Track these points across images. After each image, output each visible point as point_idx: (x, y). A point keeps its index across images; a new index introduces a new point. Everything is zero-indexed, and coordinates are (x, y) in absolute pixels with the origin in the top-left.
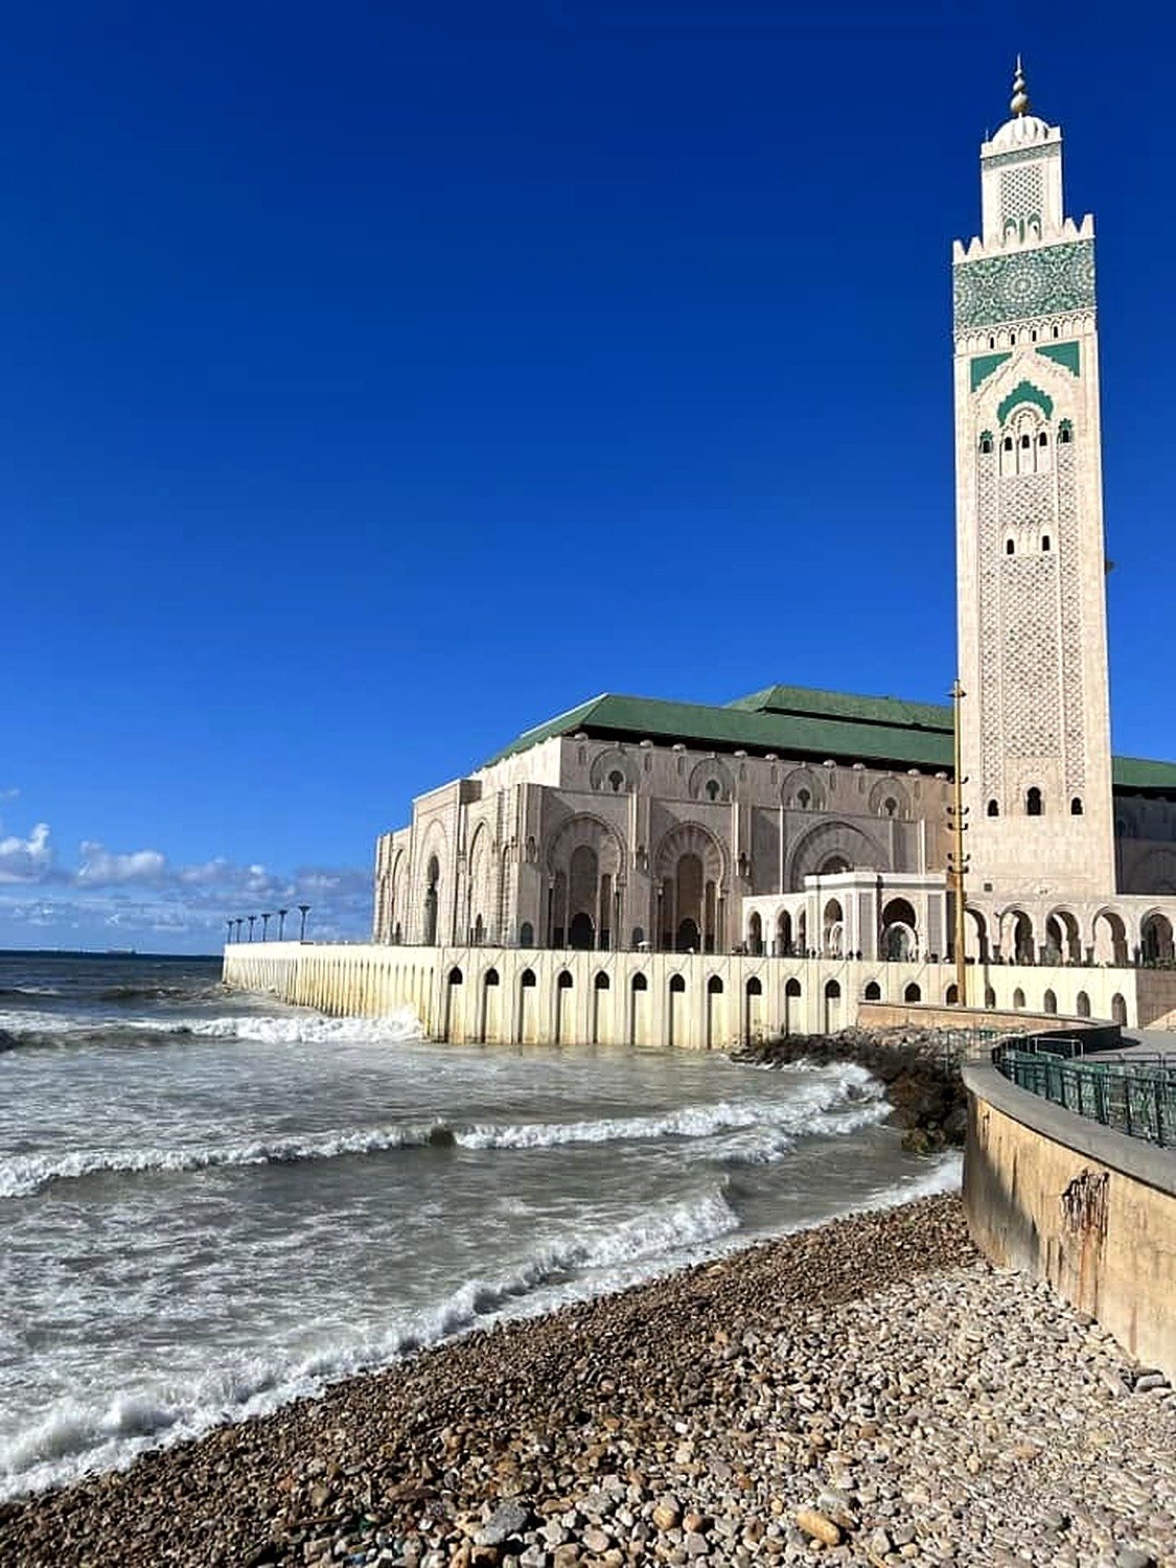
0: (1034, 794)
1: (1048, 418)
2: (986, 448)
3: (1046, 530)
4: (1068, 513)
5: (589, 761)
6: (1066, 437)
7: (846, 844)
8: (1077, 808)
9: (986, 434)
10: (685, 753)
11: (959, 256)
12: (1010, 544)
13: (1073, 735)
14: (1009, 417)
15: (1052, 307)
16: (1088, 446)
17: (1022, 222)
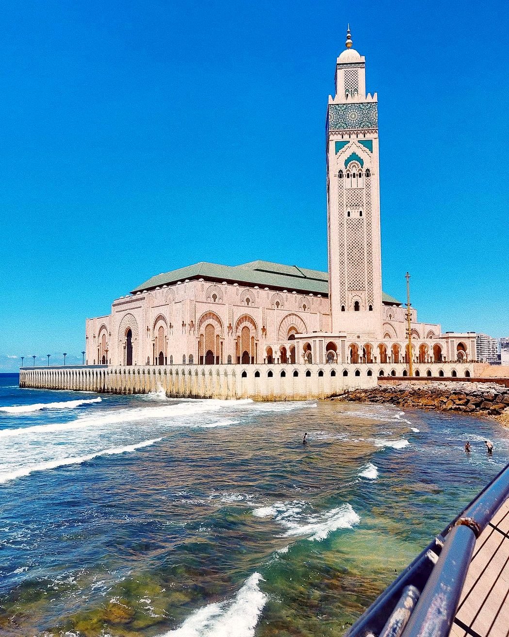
0: (357, 303)
1: (362, 167)
2: (341, 176)
3: (361, 209)
4: (369, 203)
5: (205, 289)
6: (368, 175)
7: (295, 322)
8: (371, 309)
9: (341, 171)
10: (238, 287)
11: (331, 102)
12: (349, 213)
13: (370, 283)
14: (349, 165)
15: (364, 126)
16: (375, 179)
17: (351, 91)
